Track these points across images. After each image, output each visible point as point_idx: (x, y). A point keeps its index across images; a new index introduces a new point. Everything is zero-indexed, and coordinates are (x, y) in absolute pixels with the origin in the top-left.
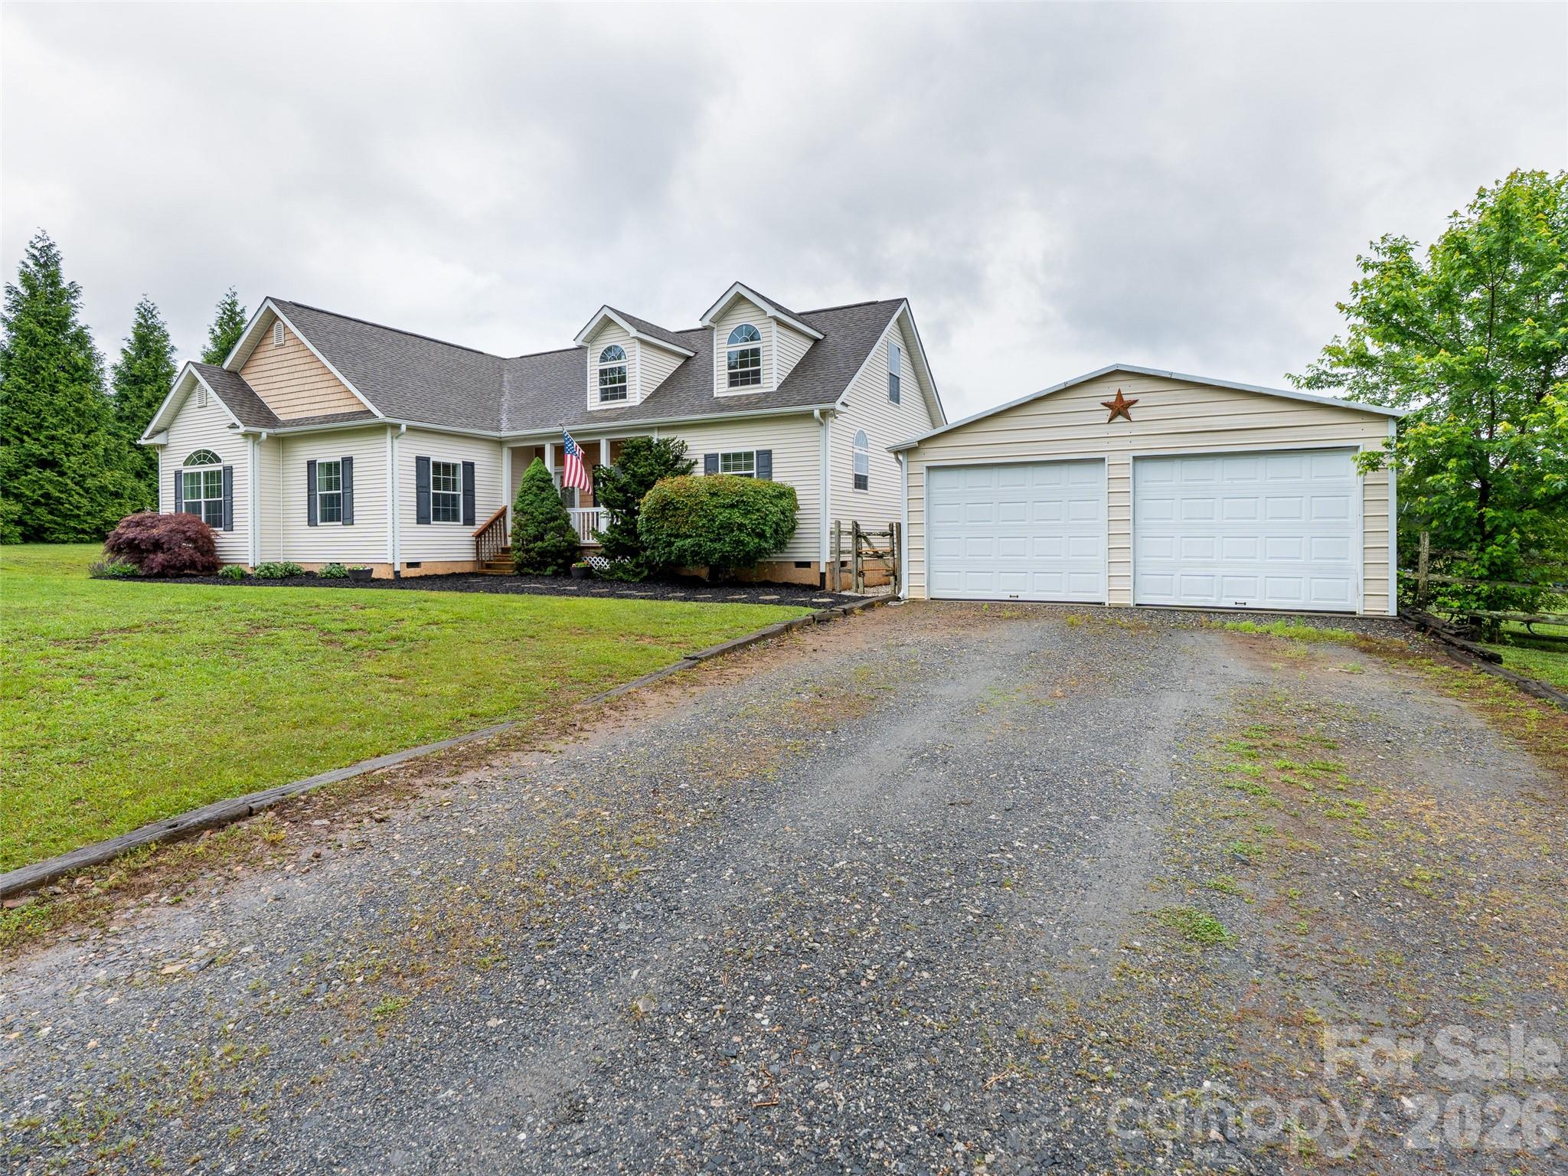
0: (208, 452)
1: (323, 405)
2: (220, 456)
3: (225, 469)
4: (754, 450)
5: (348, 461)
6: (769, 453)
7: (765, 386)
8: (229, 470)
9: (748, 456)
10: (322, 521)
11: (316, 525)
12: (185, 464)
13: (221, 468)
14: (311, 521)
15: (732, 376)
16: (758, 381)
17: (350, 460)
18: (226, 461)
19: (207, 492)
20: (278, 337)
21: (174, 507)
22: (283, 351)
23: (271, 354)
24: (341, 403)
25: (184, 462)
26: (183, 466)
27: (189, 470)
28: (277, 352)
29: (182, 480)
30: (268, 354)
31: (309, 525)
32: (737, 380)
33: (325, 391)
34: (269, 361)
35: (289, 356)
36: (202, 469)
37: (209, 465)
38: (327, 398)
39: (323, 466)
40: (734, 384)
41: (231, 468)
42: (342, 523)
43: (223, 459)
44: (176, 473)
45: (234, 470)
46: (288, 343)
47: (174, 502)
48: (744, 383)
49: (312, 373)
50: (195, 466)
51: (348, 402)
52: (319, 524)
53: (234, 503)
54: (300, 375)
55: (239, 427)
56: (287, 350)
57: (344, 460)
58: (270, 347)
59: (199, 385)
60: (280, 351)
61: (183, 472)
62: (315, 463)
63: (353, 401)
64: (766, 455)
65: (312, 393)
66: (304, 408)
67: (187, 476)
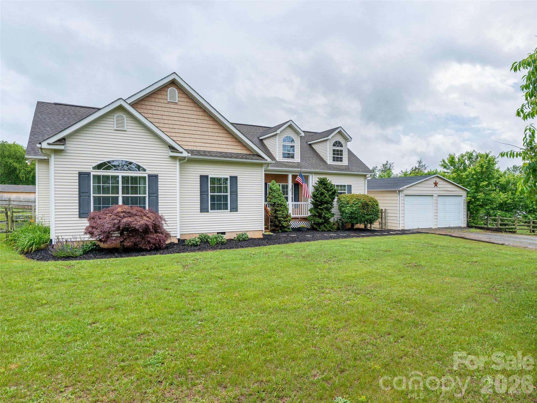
0: (130, 163)
1: (211, 145)
2: (145, 167)
3: (150, 176)
4: (346, 184)
5: (234, 179)
6: (351, 186)
7: (344, 163)
8: (154, 178)
9: (344, 186)
10: (211, 209)
11: (208, 212)
12: (94, 168)
13: (147, 175)
14: (203, 209)
15: (334, 157)
16: (341, 161)
17: (236, 178)
18: (151, 171)
19: (125, 190)
20: (172, 97)
21: (78, 199)
22: (176, 106)
23: (163, 105)
24: (228, 147)
25: (93, 166)
26: (91, 170)
27: (102, 173)
28: (168, 106)
29: (90, 180)
30: (159, 104)
31: (201, 212)
32: (334, 159)
33: (215, 138)
34: (160, 109)
35: (181, 111)
36: (120, 174)
37: (130, 172)
38: (217, 142)
39: (213, 180)
40: (334, 160)
41: (156, 176)
42: (229, 210)
43: (147, 169)
44: (80, 174)
45: (159, 178)
46: (180, 103)
47: (78, 196)
48: (337, 161)
49: (204, 126)
50: (110, 171)
51: (234, 147)
52: (210, 211)
53: (159, 199)
54: (193, 124)
55: (181, 153)
56: (179, 107)
57: (231, 177)
58: (162, 101)
59: (117, 115)
60: (172, 106)
61: (92, 174)
62: (207, 177)
63: (239, 148)
64: (350, 187)
65: (204, 137)
66: (196, 144)
67: (97, 178)
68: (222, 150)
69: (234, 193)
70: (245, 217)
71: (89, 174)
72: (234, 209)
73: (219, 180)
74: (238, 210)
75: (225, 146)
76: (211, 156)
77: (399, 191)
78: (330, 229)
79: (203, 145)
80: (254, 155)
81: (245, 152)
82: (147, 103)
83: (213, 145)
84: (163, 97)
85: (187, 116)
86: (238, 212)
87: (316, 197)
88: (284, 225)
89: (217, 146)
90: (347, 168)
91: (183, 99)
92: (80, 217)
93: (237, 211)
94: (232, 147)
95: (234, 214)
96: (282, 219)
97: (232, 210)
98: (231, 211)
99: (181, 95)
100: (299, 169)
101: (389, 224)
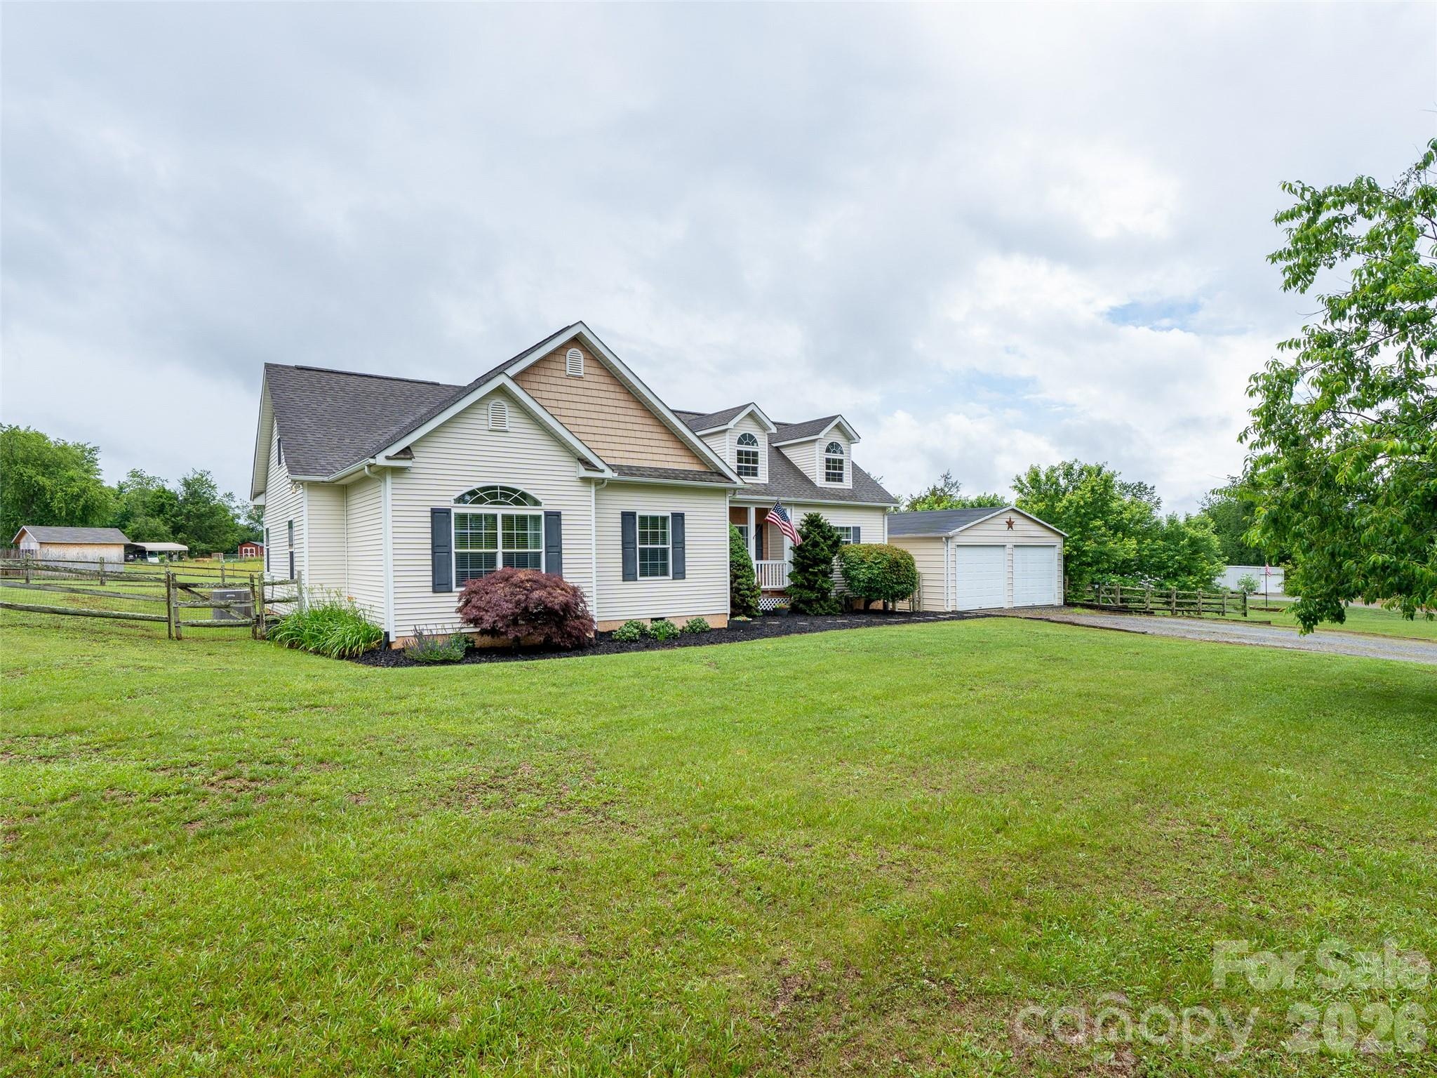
0: (515, 491)
1: (639, 456)
2: (539, 498)
3: (547, 514)
4: (851, 526)
5: (679, 518)
6: (859, 528)
7: (846, 484)
8: (554, 518)
9: (848, 529)
10: (640, 576)
11: (636, 580)
12: (456, 501)
13: (542, 513)
14: (628, 576)
15: (827, 474)
16: (841, 480)
17: (682, 516)
18: (548, 505)
19: (508, 541)
20: (575, 366)
21: (430, 557)
22: (579, 384)
23: (559, 381)
24: (669, 458)
25: (455, 497)
26: (452, 503)
27: (470, 509)
28: (568, 382)
29: (450, 522)
30: (552, 380)
31: (623, 580)
32: (829, 477)
33: (646, 442)
34: (554, 388)
35: (589, 393)
36: (500, 511)
37: (515, 507)
38: (650, 450)
39: (643, 519)
40: (828, 480)
41: (558, 514)
42: (671, 577)
43: (544, 502)
44: (434, 512)
45: (563, 517)
46: (588, 378)
47: (430, 552)
48: (834, 480)
49: (627, 419)
50: (483, 505)
51: (679, 459)
52: (639, 578)
53: (563, 556)
54: (609, 417)
55: (602, 471)
56: (586, 385)
57: (674, 515)
58: (557, 374)
59: (493, 402)
60: (574, 383)
61: (454, 511)
62: (634, 514)
63: (686, 459)
64: (857, 530)
65: (627, 440)
66: (616, 454)
67: (462, 518)
68: (659, 465)
69: (679, 543)
70: (697, 588)
71: (448, 512)
72: (680, 574)
73: (654, 519)
74: (687, 576)
75: (663, 458)
76: (642, 475)
77: (947, 538)
78: (830, 610)
79: (627, 455)
80: (712, 473)
81: (696, 468)
82: (532, 378)
83: (644, 456)
84: (559, 366)
85: (599, 401)
86: (686, 580)
87: (804, 551)
88: (750, 603)
89: (650, 456)
90: (852, 494)
91: (592, 370)
92: (434, 591)
93: (684, 578)
94: (674, 458)
95: (679, 583)
96: (748, 592)
97: (677, 576)
98: (674, 579)
99: (589, 363)
100: (776, 498)
101: (926, 602)
